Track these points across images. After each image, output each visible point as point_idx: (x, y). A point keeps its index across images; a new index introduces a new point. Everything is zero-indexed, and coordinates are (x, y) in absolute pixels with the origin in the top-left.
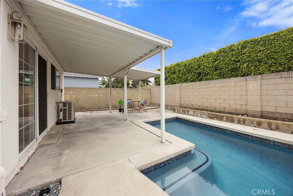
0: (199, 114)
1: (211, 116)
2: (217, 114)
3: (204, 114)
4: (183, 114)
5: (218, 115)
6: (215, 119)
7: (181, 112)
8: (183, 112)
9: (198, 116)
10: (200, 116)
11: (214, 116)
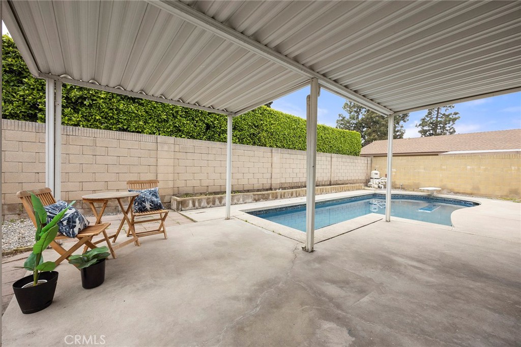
0: (241, 200)
1: (257, 198)
2: (264, 192)
3: (248, 197)
4: (210, 207)
5: (264, 195)
6: (262, 200)
7: (204, 203)
8: (208, 203)
9: (239, 203)
10: (242, 202)
11: (260, 196)
